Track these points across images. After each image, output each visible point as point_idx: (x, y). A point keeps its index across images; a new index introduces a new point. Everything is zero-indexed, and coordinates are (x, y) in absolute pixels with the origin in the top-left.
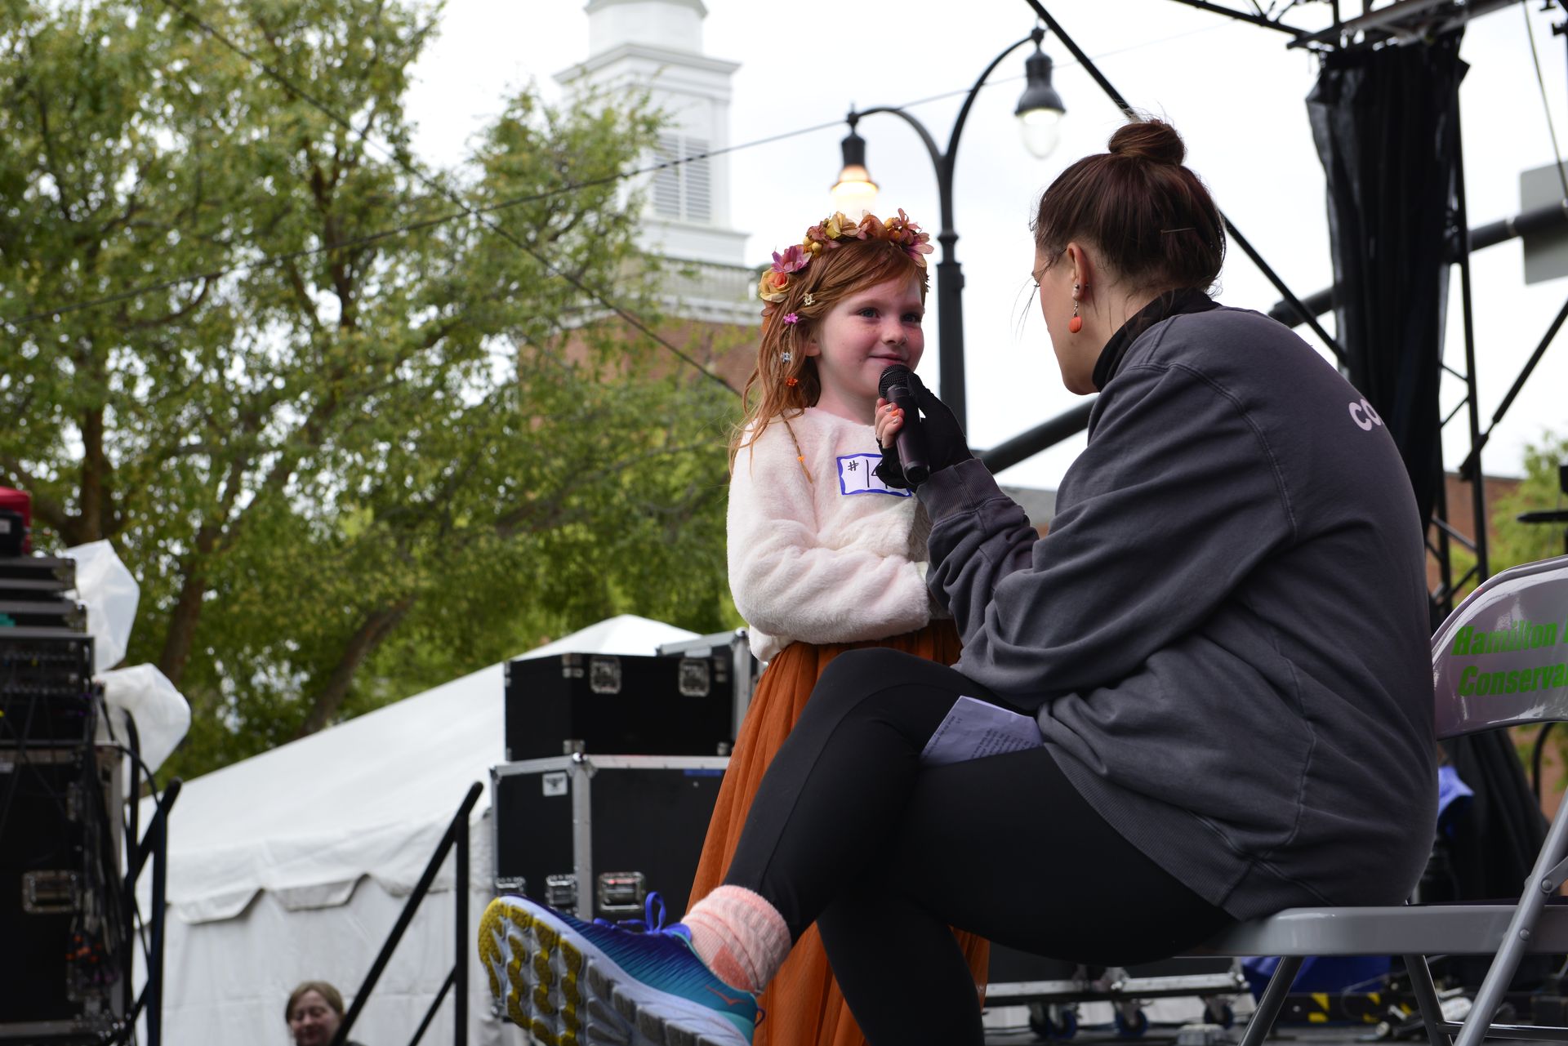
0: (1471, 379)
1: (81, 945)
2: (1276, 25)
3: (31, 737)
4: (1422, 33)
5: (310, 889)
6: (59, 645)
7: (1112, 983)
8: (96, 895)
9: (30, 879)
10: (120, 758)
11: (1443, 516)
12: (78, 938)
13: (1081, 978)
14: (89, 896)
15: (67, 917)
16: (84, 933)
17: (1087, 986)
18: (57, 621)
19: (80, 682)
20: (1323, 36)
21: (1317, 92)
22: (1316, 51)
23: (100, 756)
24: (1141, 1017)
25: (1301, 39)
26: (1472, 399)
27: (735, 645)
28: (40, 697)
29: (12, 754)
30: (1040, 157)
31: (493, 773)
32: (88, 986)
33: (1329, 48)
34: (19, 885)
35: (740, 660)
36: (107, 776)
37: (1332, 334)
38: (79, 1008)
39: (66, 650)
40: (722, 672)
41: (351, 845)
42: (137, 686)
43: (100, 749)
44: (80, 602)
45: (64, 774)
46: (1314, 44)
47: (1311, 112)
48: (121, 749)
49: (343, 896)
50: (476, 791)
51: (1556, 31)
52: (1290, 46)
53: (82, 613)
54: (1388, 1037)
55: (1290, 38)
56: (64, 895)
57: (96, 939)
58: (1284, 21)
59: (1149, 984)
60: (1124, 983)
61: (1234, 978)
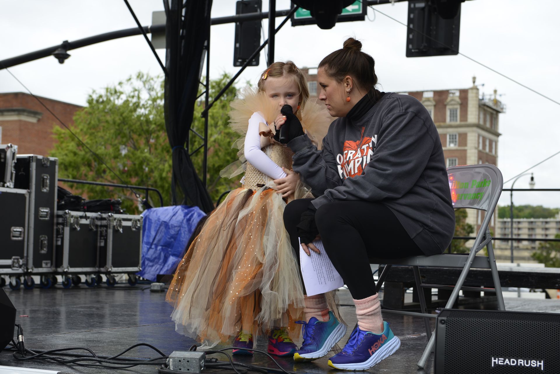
0: (207, 86)
7: (108, 269)
13: (97, 267)
17: (99, 270)
24: (114, 280)
26: (207, 92)
27: (7, 150)
35: (9, 154)
40: (3, 158)
59: (118, 270)
60: (111, 269)
61: (139, 269)
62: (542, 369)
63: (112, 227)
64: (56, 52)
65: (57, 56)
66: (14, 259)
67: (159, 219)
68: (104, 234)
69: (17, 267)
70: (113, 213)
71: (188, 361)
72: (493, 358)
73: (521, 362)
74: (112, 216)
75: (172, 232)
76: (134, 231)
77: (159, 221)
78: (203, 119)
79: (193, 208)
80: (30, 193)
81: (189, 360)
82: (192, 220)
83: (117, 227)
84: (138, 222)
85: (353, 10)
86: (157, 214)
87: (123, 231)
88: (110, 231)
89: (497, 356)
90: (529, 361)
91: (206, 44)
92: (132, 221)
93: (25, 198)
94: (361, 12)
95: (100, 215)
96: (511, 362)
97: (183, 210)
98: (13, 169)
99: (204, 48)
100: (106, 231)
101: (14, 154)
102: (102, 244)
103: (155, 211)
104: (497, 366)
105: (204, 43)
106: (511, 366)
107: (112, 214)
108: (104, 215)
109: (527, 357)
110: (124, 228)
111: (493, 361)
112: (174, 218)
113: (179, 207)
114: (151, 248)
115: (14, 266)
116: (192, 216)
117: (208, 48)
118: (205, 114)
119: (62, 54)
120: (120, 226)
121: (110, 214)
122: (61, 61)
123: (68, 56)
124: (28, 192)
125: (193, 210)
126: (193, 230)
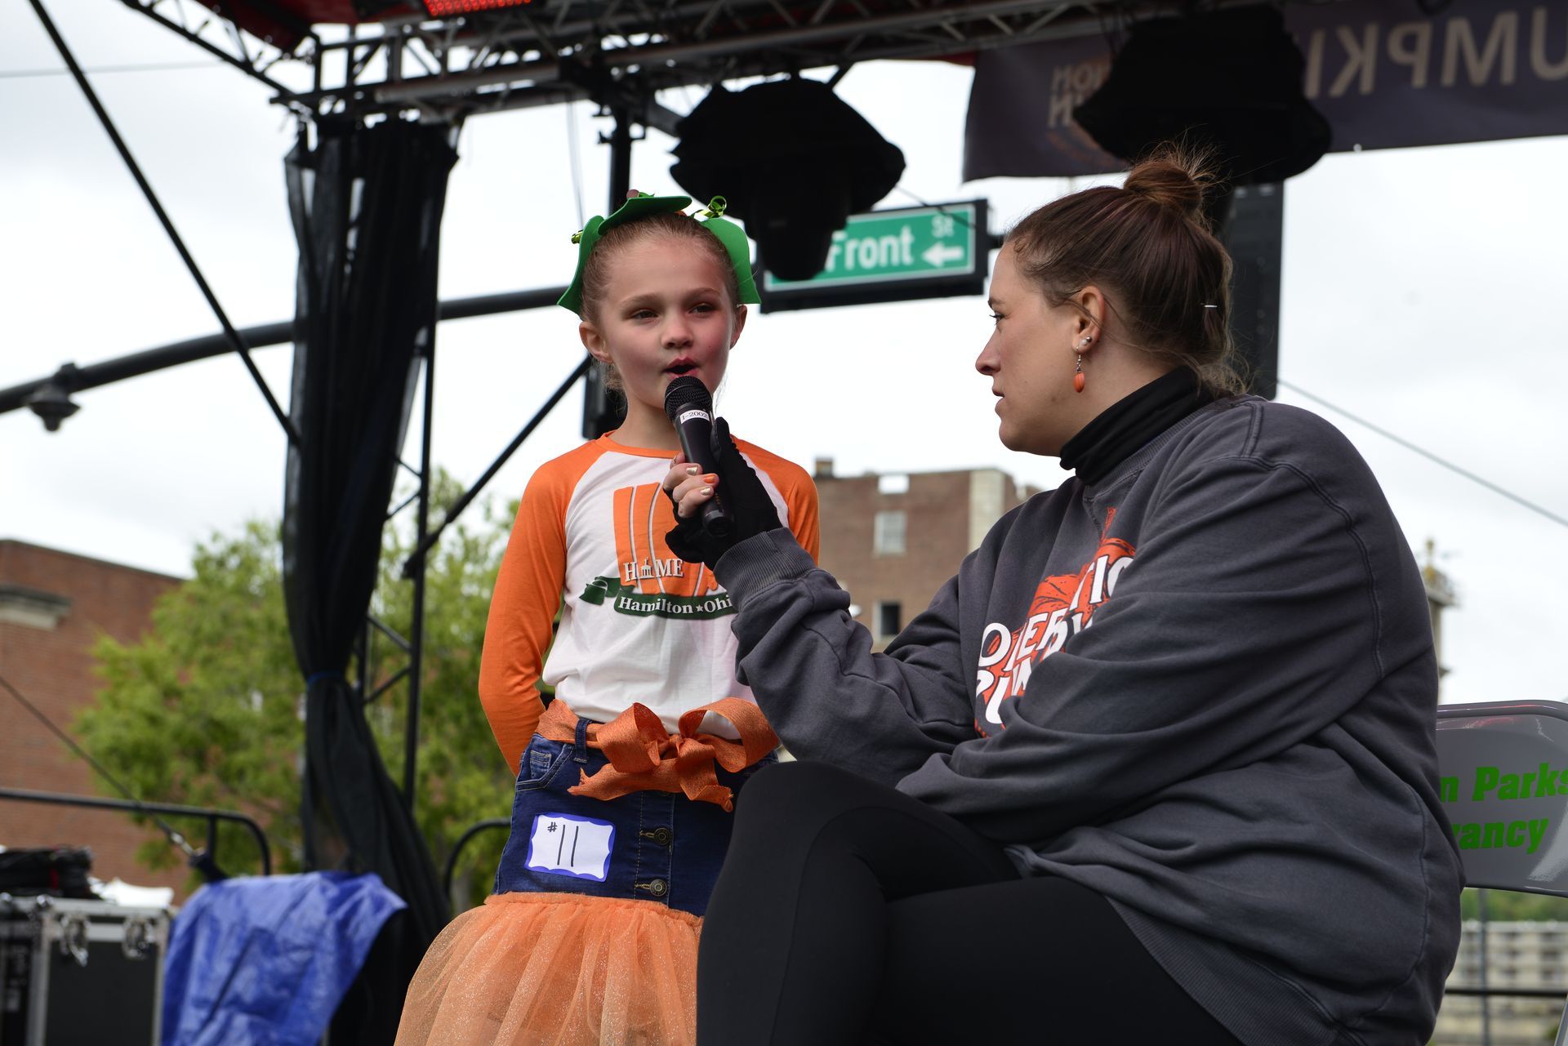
0: (424, 475)
2: (261, 77)
4: (449, 116)
20: (304, 98)
21: (295, 155)
22: (296, 112)
25: (283, 96)
26: (424, 494)
33: (306, 111)
37: (285, 406)
46: (295, 105)
47: (288, 174)
51: (603, 140)
52: (273, 101)
55: (272, 93)
58: (272, 74)
63: (46, 946)
64: (39, 396)
65: (41, 409)
67: (244, 920)
68: (20, 967)
70: (55, 896)
74: (47, 906)
75: (285, 964)
76: (134, 962)
77: (244, 928)
78: (410, 584)
79: (361, 881)
82: (353, 924)
83: (68, 946)
84: (149, 928)
85: (948, 264)
86: (239, 902)
87: (89, 959)
88: (42, 961)
91: (421, 338)
92: (128, 924)
94: (969, 268)
95: (8, 903)
97: (323, 890)
99: (417, 351)
100: (28, 959)
102: (13, 1005)
103: (236, 889)
105: (414, 335)
107: (52, 901)
108: (25, 904)
110: (96, 948)
112: (295, 915)
113: (314, 878)
114: (211, 1018)
116: (353, 908)
117: (429, 352)
118: (416, 567)
119: (56, 403)
120: (80, 940)
121: (41, 900)
122: (52, 424)
123: (71, 409)
125: (358, 888)
126: (358, 960)
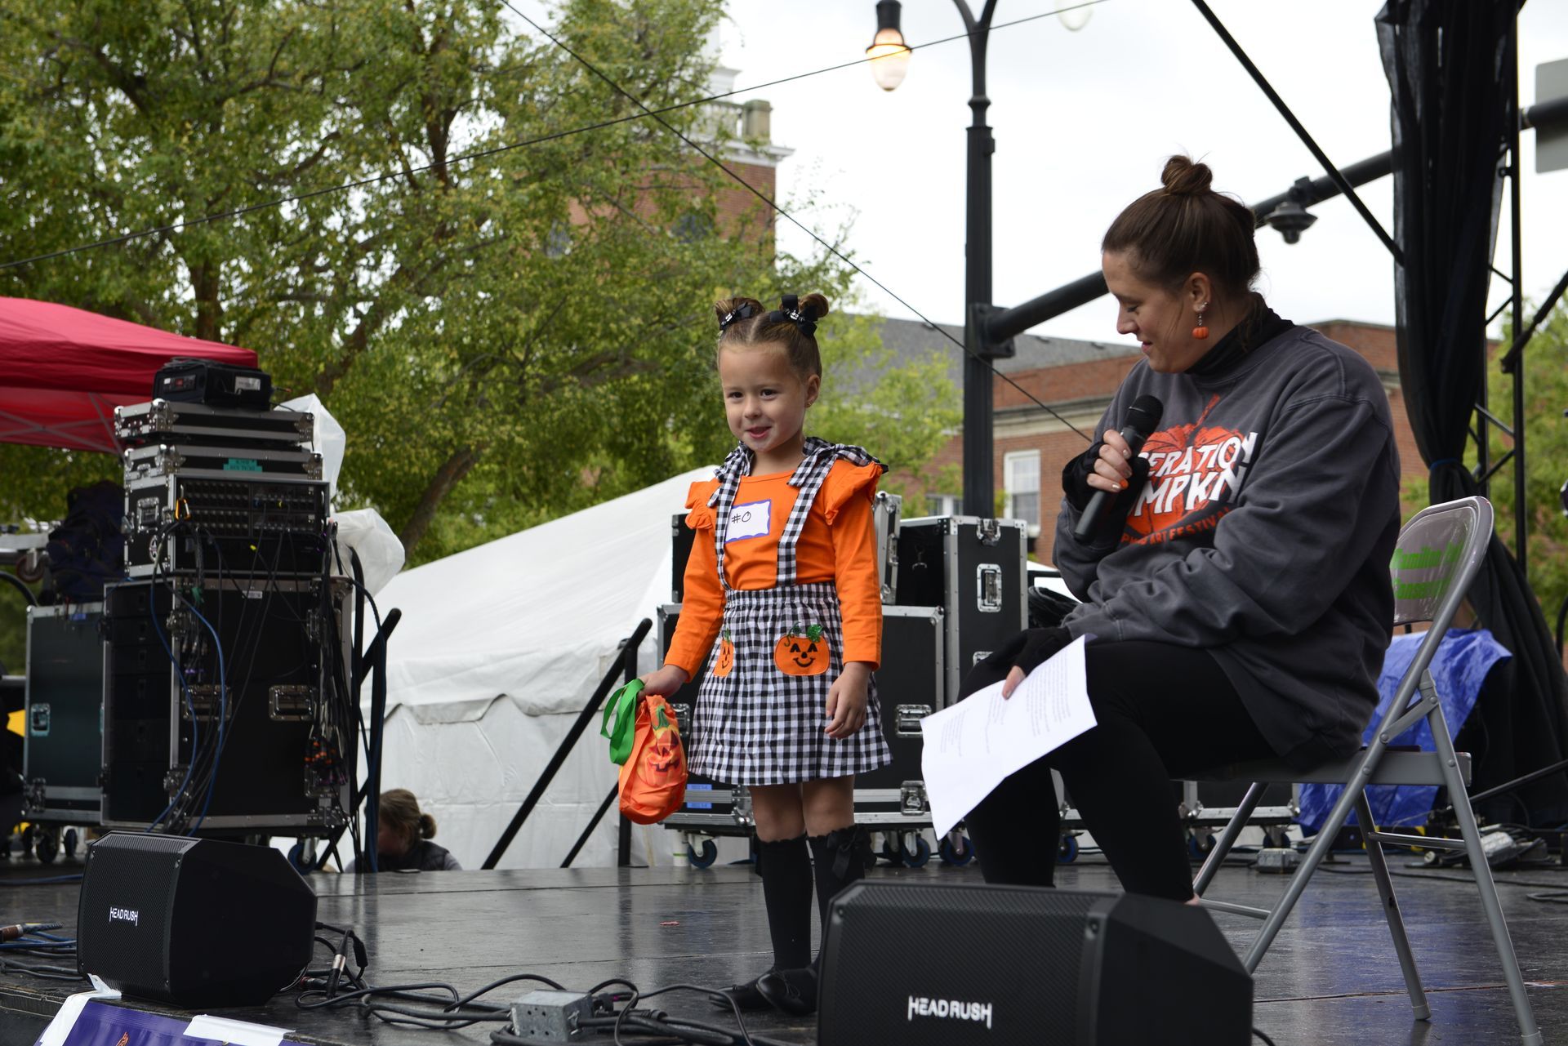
0: (1516, 281)
1: (318, 750)
3: (279, 570)
5: (448, 706)
6: (300, 489)
7: (1188, 811)
8: (329, 706)
9: (276, 691)
10: (350, 589)
11: (1483, 404)
12: (316, 744)
14: (324, 708)
15: (307, 725)
16: (321, 739)
18: (297, 468)
19: (318, 520)
21: (1386, 13)
23: (333, 587)
26: (1517, 298)
28: (286, 533)
29: (263, 582)
30: (1072, 29)
31: (660, 611)
32: (321, 785)
34: (267, 696)
36: (339, 604)
38: (314, 803)
39: (305, 494)
41: (490, 668)
42: (361, 527)
43: (334, 580)
44: (316, 452)
45: (305, 601)
47: (1379, 31)
48: (350, 581)
49: (479, 714)
50: (645, 626)
53: (318, 461)
54: (1434, 865)
56: (301, 706)
57: (332, 745)
59: (1220, 813)
60: (1199, 812)
61: (1292, 810)
62: (989, 1024)
64: (1277, 213)
65: (1279, 224)
66: (908, 787)
69: (919, 809)
71: (544, 1014)
72: (911, 999)
73: (956, 1008)
79: (1474, 634)
80: (946, 615)
81: (545, 1010)
82: (1466, 672)
89: (917, 995)
90: (969, 1005)
93: (933, 628)
96: (939, 1008)
98: (893, 555)
99: (1504, 171)
101: (892, 517)
104: (916, 1016)
106: (939, 1018)
109: (966, 999)
111: (911, 1005)
115: (907, 807)
116: (1467, 657)
118: (1513, 363)
119: (1292, 217)
122: (1291, 237)
123: (1308, 221)
124: (940, 613)
125: (1473, 639)
126: (1471, 701)
